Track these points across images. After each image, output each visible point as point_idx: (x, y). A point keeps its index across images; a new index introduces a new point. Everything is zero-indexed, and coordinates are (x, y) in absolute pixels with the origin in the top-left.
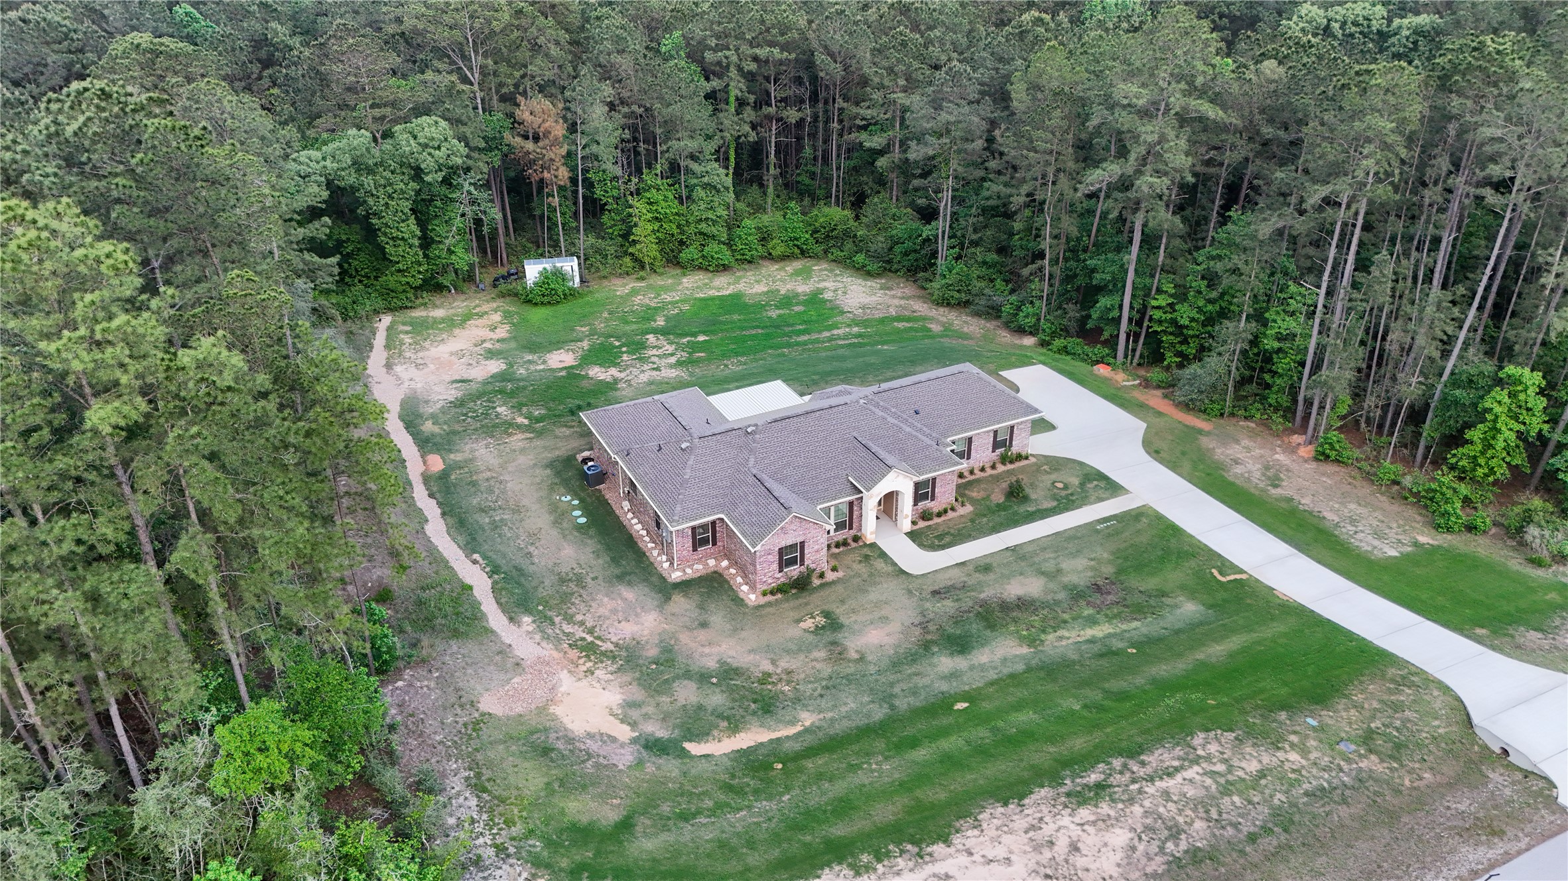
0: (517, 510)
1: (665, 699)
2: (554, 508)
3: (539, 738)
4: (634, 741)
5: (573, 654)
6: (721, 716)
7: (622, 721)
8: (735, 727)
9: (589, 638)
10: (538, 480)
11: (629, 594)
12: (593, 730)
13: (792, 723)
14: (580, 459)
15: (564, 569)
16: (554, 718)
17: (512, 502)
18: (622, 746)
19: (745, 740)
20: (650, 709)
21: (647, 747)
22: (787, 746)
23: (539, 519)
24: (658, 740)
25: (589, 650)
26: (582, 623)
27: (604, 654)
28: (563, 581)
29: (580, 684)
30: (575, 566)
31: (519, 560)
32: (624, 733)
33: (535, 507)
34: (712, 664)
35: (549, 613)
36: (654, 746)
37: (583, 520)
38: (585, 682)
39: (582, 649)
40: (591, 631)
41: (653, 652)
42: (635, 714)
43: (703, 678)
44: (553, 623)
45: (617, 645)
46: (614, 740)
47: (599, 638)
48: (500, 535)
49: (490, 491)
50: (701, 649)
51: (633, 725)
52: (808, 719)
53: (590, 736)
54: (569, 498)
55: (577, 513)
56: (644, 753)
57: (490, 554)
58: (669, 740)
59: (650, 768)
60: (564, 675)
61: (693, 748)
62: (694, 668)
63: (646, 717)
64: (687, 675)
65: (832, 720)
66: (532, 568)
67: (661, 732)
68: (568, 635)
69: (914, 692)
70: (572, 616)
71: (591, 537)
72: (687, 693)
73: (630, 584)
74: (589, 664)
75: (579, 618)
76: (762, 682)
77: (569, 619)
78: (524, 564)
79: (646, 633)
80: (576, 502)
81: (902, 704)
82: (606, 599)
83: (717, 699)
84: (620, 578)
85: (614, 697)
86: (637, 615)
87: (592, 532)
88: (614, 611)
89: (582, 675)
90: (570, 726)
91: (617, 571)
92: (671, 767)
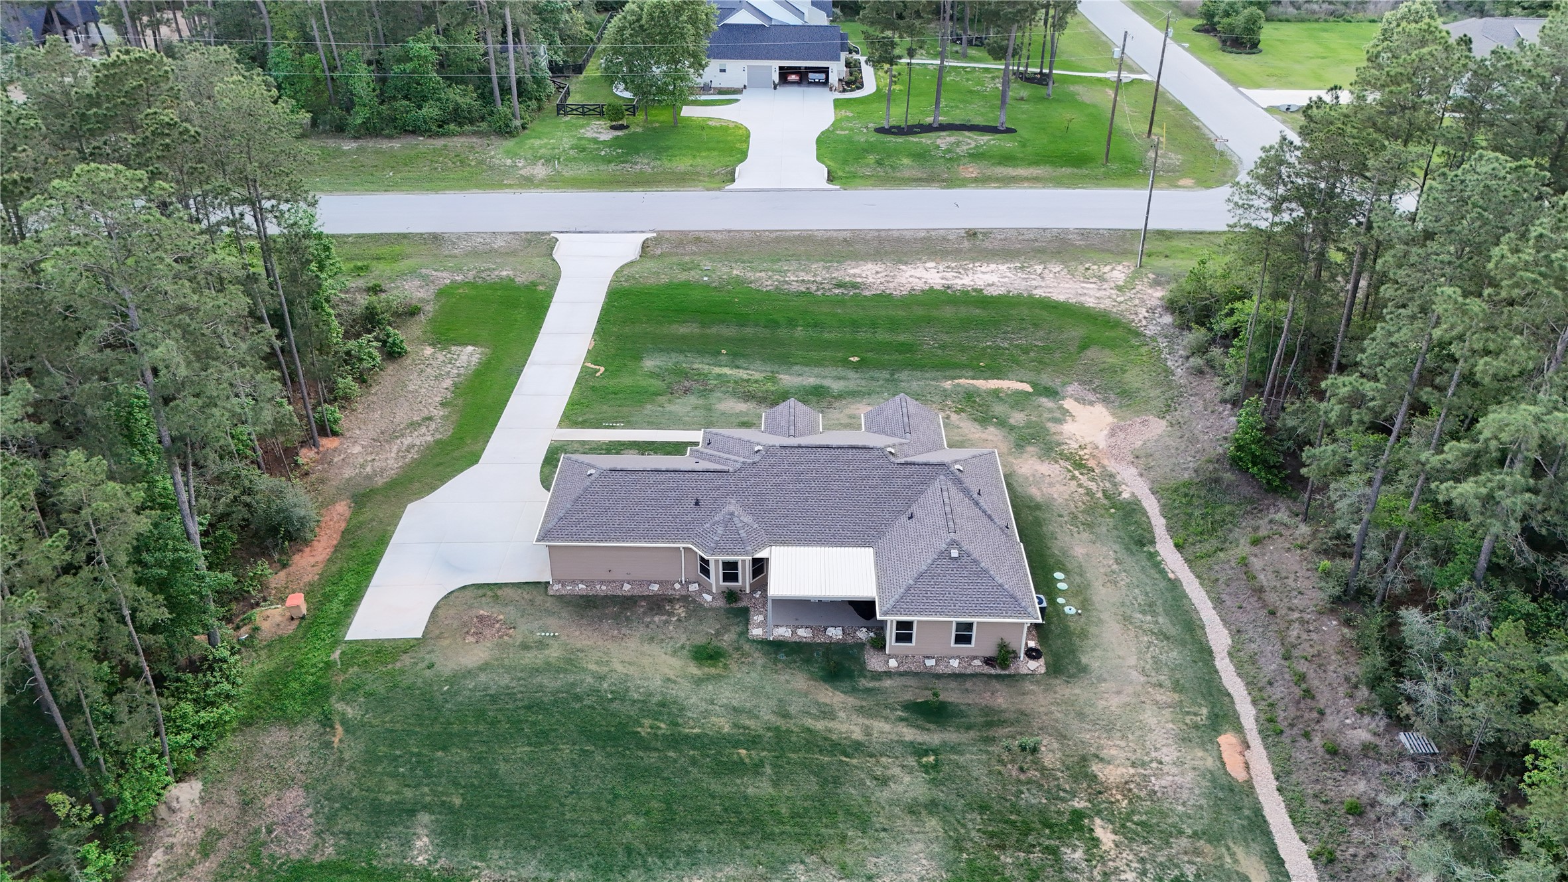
0: (1127, 619)
1: (1033, 418)
2: (1085, 605)
3: (1126, 401)
4: (1063, 398)
5: (1092, 463)
6: (1001, 399)
7: (1068, 411)
8: (996, 393)
9: (1077, 473)
10: (1098, 653)
11: (1034, 491)
12: (1088, 407)
13: (959, 385)
14: (1042, 661)
15: (1086, 535)
16: (1113, 415)
17: (1132, 634)
18: (1071, 396)
19: (993, 384)
20: (1046, 415)
21: (1057, 393)
22: (971, 374)
23: (1103, 595)
24: (1047, 396)
25: (1079, 464)
26: (1080, 485)
27: (1067, 459)
28: (1089, 526)
29: (1091, 439)
30: (1075, 535)
31: (1129, 561)
32: (1069, 404)
33: (1105, 616)
34: (991, 429)
35: (1106, 502)
36: (1051, 393)
37: (1058, 575)
38: (1087, 440)
39: (1085, 466)
40: (1073, 478)
41: (1030, 449)
42: (1058, 415)
43: (1002, 423)
44: (1104, 492)
45: (1056, 462)
46: (1077, 400)
47: (1070, 471)
48: (1147, 594)
49: (1156, 661)
50: (995, 439)
51: (1061, 407)
52: (948, 384)
53: (1091, 403)
54: (1067, 609)
55: (1062, 586)
56: (1059, 389)
57: (1157, 576)
58: (1040, 395)
59: (1058, 381)
60: (1102, 445)
61: (1028, 388)
62: (1006, 430)
63: (1050, 410)
64: (1012, 428)
65: (933, 379)
66: (1116, 547)
67: (1045, 401)
68: (1093, 480)
69: (872, 378)
70: (1087, 494)
71: (1053, 555)
72: (1018, 418)
73: (1031, 498)
74: (1081, 453)
75: (1081, 491)
76: (962, 410)
77: (1089, 492)
78: (1123, 555)
79: (1030, 462)
80: (1061, 600)
81: (886, 375)
82: (1055, 496)
83: (999, 409)
84: (1038, 507)
85: (1068, 428)
86: (1034, 475)
87: (1052, 561)
88: (1051, 485)
89: (1089, 446)
90: (1104, 410)
91: (1038, 513)
92: (1045, 379)
